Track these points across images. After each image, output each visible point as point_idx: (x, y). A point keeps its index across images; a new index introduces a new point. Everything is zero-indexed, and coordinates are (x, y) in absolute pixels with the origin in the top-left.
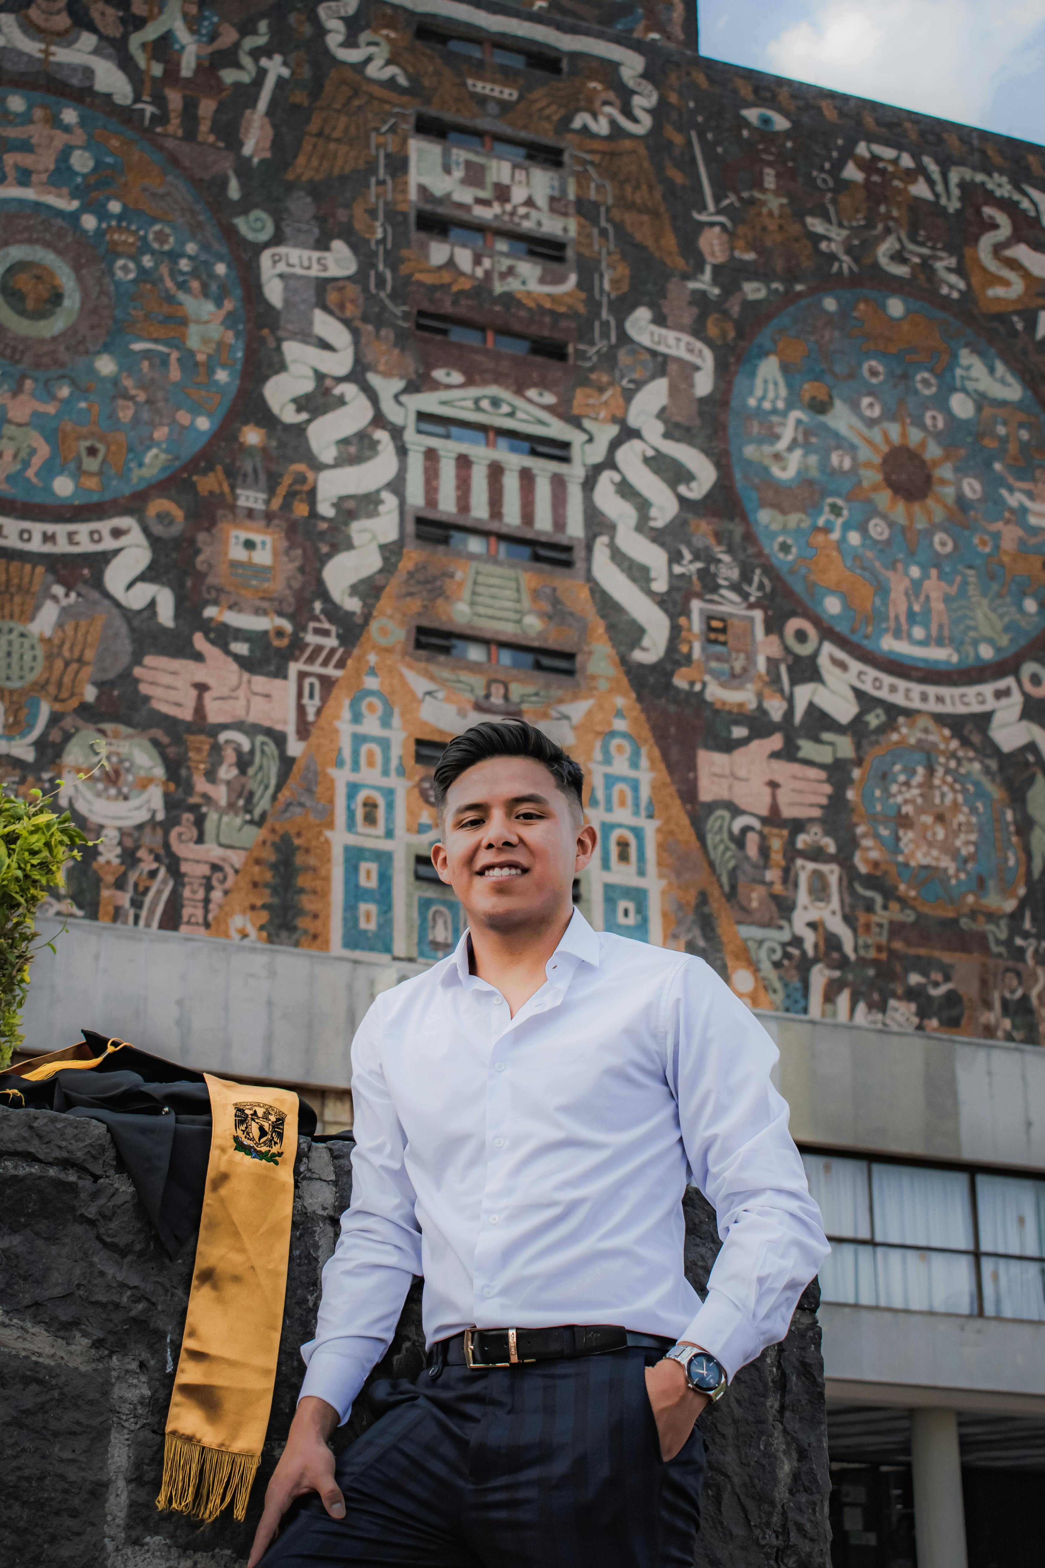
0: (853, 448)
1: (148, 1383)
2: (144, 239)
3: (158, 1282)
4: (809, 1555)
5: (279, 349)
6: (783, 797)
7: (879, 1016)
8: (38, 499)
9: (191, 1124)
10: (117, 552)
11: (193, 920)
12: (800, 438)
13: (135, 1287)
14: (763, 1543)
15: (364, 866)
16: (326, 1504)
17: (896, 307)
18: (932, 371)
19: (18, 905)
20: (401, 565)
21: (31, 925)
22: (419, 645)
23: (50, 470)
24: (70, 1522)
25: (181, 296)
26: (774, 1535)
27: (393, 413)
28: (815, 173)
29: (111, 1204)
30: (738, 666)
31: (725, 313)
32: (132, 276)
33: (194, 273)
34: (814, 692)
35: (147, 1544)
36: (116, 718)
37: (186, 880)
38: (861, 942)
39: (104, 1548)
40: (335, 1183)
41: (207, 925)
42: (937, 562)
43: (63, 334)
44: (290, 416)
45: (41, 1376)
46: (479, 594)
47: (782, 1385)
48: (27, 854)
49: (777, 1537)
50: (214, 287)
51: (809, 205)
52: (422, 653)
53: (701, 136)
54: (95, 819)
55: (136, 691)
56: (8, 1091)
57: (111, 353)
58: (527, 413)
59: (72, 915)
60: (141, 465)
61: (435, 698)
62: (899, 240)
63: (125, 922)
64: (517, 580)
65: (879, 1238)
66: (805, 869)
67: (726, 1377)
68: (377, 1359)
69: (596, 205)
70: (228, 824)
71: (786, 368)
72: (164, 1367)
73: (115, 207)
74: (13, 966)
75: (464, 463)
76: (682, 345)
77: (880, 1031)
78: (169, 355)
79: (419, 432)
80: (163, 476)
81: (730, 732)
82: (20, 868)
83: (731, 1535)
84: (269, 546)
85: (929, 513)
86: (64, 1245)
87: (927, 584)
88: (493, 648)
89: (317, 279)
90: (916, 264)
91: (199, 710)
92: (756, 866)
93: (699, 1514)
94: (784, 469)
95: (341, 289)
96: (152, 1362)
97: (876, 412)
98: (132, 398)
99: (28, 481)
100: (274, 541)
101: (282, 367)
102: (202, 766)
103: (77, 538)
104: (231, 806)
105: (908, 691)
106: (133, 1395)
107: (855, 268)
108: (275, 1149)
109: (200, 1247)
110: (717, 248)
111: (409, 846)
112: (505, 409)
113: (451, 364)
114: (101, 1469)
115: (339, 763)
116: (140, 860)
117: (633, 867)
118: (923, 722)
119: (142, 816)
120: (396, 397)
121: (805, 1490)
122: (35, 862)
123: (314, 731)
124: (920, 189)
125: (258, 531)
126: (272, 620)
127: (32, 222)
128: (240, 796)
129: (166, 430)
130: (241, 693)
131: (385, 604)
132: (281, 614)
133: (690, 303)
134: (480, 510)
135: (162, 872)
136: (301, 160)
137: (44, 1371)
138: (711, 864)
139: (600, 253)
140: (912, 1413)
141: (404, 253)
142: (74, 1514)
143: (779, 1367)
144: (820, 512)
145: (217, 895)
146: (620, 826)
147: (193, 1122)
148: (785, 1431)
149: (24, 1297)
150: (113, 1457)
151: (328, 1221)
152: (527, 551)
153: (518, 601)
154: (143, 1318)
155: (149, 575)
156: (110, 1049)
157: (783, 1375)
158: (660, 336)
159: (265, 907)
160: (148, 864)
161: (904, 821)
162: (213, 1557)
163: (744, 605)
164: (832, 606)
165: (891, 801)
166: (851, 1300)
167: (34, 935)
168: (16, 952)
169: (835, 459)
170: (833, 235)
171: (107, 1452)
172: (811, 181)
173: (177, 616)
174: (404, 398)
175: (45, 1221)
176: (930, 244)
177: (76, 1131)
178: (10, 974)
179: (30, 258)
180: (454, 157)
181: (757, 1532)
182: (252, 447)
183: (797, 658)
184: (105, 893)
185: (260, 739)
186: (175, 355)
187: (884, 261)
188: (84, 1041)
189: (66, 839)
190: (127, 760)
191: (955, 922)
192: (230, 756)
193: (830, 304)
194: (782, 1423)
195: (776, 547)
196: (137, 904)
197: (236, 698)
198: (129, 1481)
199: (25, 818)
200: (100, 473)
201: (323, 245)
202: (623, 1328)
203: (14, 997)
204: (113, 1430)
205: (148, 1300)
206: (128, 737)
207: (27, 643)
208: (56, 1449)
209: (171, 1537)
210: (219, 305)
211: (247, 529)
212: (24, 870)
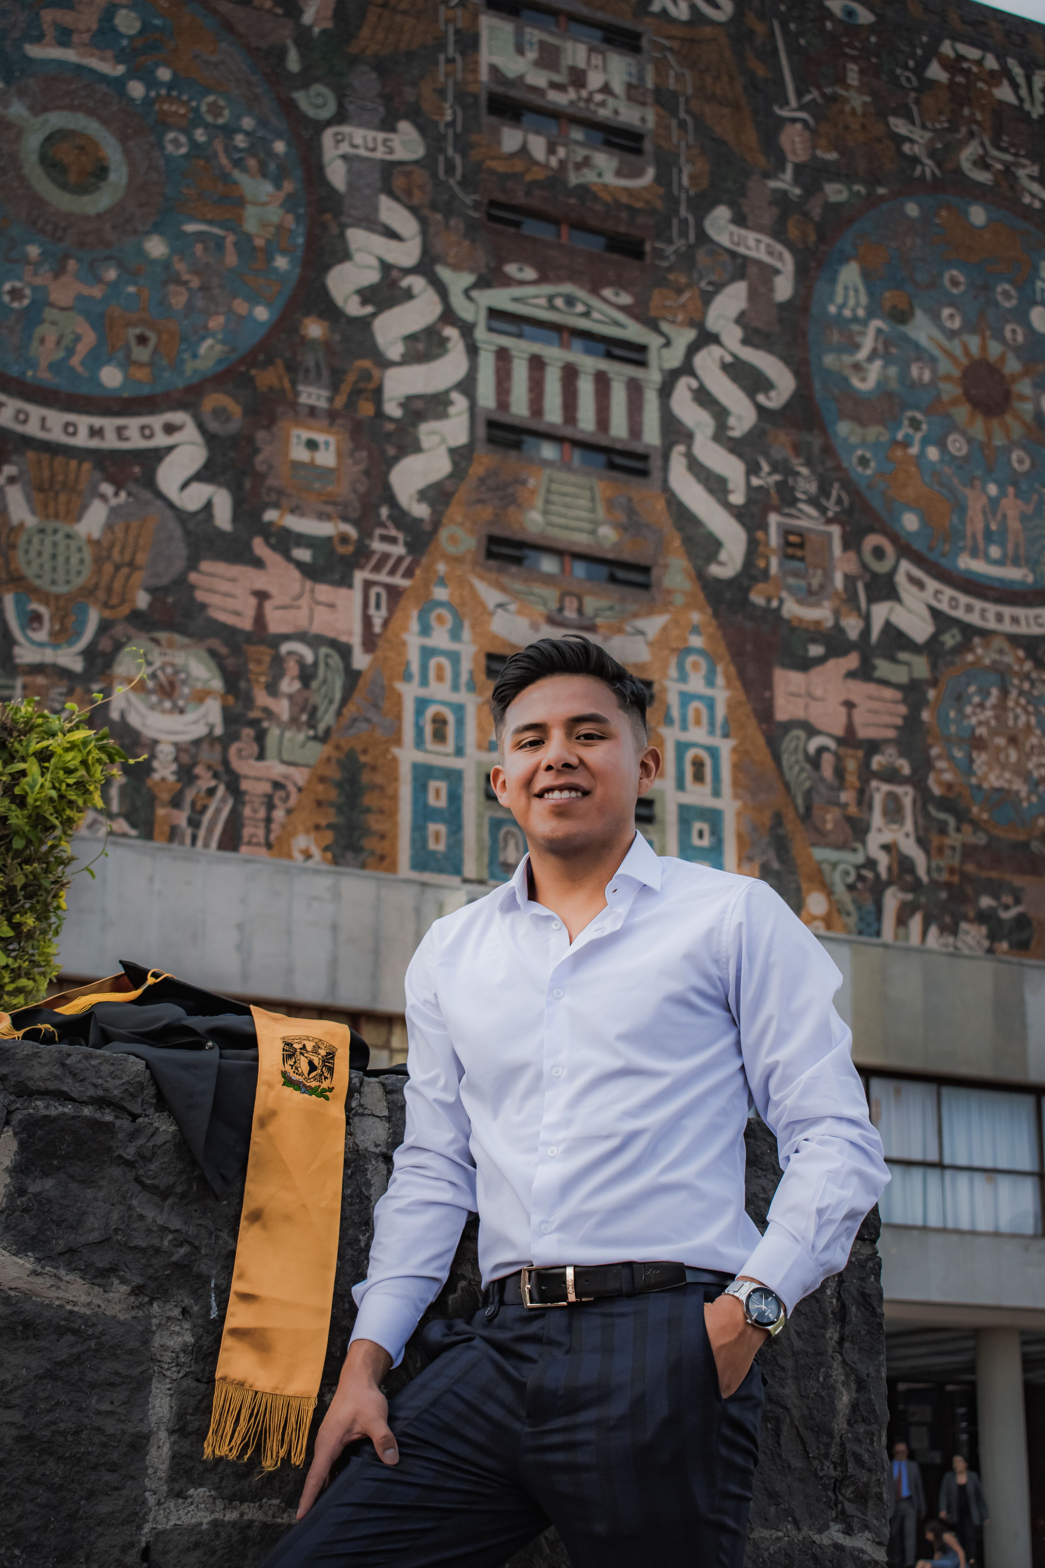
0: (933, 360)
1: (191, 1330)
2: (196, 110)
3: (201, 1225)
4: (867, 1485)
5: (342, 236)
6: (859, 717)
7: (951, 940)
8: (84, 390)
9: (235, 1059)
10: (170, 449)
11: (254, 840)
12: (880, 347)
13: (177, 1231)
14: (821, 1474)
15: (433, 785)
16: (379, 1450)
17: (978, 215)
18: (1012, 283)
19: (53, 827)
20: (471, 471)
21: (67, 848)
22: (490, 555)
23: (96, 359)
24: (108, 1477)
25: (237, 174)
26: (832, 1466)
27: (464, 310)
28: (899, 71)
29: (150, 1144)
30: (815, 582)
31: (806, 215)
32: (183, 151)
33: (251, 150)
34: (891, 610)
35: (191, 1496)
36: (170, 626)
37: (247, 798)
38: (934, 864)
39: (144, 1502)
40: (388, 1119)
41: (269, 846)
42: (1014, 479)
43: (109, 211)
44: (354, 308)
45: (76, 1326)
46: (553, 503)
47: (842, 1316)
48: (61, 772)
49: (835, 1468)
50: (272, 167)
51: (893, 105)
52: (492, 563)
53: (784, 25)
54: (149, 733)
55: (192, 599)
56: (40, 1026)
57: (161, 234)
58: (602, 313)
59: (125, 835)
60: (195, 356)
61: (507, 611)
62: (983, 145)
63: (182, 843)
64: (591, 489)
65: (947, 1161)
66: (880, 790)
67: (785, 1311)
68: (431, 1298)
69: (675, 95)
70: (291, 740)
71: (866, 275)
72: (208, 1313)
73: (164, 74)
74: (48, 892)
75: (537, 364)
76: (762, 247)
77: (952, 955)
78: (224, 238)
79: (491, 329)
80: (220, 368)
81: (806, 650)
82: (54, 787)
83: (790, 1467)
84: (332, 447)
85: (1006, 429)
86: (101, 1188)
87: (1004, 502)
88: (567, 559)
89: (383, 161)
90: (999, 171)
91: (260, 619)
92: (831, 788)
93: (757, 1449)
94: (863, 380)
95: (408, 174)
96: (196, 1308)
97: (957, 324)
98: (185, 283)
99: (72, 370)
100: (338, 442)
101: (345, 256)
102: (263, 679)
103: (127, 433)
104: (294, 721)
105: (983, 611)
106: (175, 1342)
107: (938, 172)
108: (325, 1084)
109: (248, 1187)
110: (798, 146)
111: (479, 764)
112: (580, 308)
113: (524, 259)
114: (141, 1420)
115: (407, 677)
116: (197, 777)
117: (707, 788)
118: (998, 643)
119: (200, 731)
120: (467, 292)
121: (863, 1421)
122: (71, 781)
123: (381, 643)
124: (1004, 93)
125: (321, 430)
126: (336, 526)
127: (73, 87)
128: (303, 710)
129: (221, 319)
130: (304, 602)
131: (455, 512)
132: (345, 519)
133: (771, 203)
134: (553, 414)
135: (221, 791)
136: (365, 32)
137: (80, 1321)
138: (787, 785)
139: (678, 147)
140: (977, 1333)
141: (474, 137)
142: (113, 1468)
143: (839, 1298)
144: (899, 426)
145: (279, 814)
146: (695, 745)
147: (238, 1057)
148: (844, 1362)
149: (57, 1244)
150: (154, 1407)
151: (381, 1159)
152: (602, 458)
153: (593, 510)
154: (185, 1262)
155: (204, 475)
156: (151, 980)
157: (843, 1306)
158: (739, 236)
159: (330, 826)
160: (206, 782)
161: (978, 744)
162: (261, 1507)
163: (823, 520)
164: (910, 522)
165: (965, 723)
166: (919, 1222)
167: (71, 859)
168: (52, 877)
169: (915, 371)
170: (916, 137)
171: (148, 1403)
172: (894, 80)
173: (235, 519)
174: (474, 294)
175: (80, 1163)
176: (1013, 150)
177: (112, 1068)
178: (45, 900)
179: (72, 126)
180: (527, 37)
181: (816, 1463)
182: (314, 341)
183: (875, 576)
184: (161, 812)
185: (324, 650)
186: (230, 239)
187: (966, 166)
188: (123, 972)
189: (104, 757)
190: (183, 671)
191: (1025, 845)
192: (292, 668)
193: (912, 209)
194: (841, 1355)
195: (855, 460)
196: (194, 823)
197: (298, 608)
198: (171, 1432)
199: (60, 735)
200: (151, 364)
201: (388, 125)
202: (682, 1264)
203: (50, 925)
204: (154, 1380)
205: (190, 1243)
206: (183, 647)
207: (73, 545)
208: (94, 1401)
209: (216, 1489)
210: (278, 186)
211: (310, 428)
212: (59, 790)
